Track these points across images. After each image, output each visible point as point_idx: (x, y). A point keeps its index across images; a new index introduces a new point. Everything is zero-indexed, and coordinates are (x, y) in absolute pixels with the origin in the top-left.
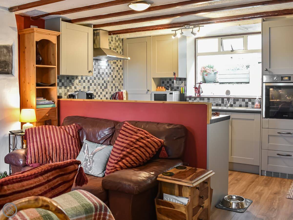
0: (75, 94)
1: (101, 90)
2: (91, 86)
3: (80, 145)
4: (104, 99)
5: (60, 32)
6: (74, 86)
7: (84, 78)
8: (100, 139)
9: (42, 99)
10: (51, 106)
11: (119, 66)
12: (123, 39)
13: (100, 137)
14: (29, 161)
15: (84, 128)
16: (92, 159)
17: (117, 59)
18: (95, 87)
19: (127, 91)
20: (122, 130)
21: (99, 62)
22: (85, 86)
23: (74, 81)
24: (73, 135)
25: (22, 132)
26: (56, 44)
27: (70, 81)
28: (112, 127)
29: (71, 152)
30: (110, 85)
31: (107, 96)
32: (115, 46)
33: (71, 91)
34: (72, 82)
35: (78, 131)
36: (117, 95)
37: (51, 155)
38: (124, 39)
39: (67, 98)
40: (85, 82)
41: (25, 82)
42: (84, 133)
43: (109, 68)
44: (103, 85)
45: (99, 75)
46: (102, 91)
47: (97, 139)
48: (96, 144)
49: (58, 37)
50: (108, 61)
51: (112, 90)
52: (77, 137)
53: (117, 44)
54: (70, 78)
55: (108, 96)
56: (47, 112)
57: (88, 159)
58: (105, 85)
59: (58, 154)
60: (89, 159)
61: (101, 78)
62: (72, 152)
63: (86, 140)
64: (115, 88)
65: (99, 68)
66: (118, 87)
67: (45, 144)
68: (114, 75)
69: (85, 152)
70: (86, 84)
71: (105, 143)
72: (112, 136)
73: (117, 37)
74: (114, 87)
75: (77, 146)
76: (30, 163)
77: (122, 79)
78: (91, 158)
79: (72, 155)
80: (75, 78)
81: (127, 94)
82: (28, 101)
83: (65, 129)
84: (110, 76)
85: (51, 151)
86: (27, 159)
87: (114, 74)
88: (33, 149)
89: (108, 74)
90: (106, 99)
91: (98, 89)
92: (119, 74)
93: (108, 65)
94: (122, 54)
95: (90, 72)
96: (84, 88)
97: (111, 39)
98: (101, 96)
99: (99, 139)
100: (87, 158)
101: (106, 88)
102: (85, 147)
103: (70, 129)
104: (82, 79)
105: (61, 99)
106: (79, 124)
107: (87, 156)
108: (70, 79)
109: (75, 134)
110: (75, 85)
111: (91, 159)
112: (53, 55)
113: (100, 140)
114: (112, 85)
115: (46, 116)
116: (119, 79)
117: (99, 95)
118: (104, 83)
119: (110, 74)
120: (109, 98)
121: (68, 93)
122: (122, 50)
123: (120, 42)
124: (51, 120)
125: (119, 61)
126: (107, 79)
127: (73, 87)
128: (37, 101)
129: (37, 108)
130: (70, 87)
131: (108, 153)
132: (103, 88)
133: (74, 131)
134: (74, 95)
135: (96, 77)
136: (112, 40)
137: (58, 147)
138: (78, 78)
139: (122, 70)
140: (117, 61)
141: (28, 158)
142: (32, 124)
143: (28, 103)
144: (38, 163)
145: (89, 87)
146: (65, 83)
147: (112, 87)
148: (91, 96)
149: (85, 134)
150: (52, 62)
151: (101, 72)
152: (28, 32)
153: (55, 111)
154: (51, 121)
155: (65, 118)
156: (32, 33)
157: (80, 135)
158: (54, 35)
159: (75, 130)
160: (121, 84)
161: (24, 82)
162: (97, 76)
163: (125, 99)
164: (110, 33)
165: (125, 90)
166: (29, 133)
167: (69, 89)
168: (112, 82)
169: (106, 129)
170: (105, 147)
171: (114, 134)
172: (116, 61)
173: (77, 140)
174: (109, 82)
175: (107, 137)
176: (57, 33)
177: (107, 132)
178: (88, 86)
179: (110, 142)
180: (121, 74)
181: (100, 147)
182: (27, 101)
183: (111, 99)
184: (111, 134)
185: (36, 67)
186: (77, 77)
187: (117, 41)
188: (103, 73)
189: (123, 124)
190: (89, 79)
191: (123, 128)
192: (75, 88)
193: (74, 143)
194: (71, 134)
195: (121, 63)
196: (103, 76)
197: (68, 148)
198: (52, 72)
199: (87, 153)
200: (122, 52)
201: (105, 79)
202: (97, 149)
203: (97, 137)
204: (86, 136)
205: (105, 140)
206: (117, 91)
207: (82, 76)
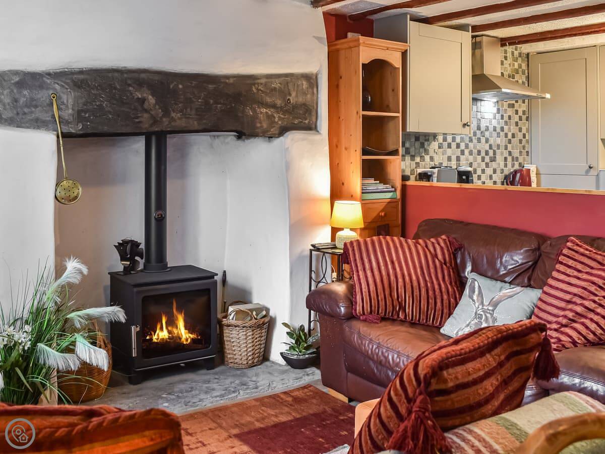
0: (431, 172)
1: (483, 165)
2: (464, 155)
3: (460, 284)
4: (489, 184)
5: (407, 43)
6: (429, 156)
7: (449, 139)
8: (504, 272)
9: (372, 181)
10: (389, 195)
11: (520, 113)
12: (528, 54)
13: (505, 268)
14: (358, 309)
15: (466, 245)
16: (492, 315)
17: (516, 97)
18: (471, 158)
19: (539, 168)
20: (565, 255)
21: (479, 103)
22: (451, 156)
23: (429, 145)
24: (445, 260)
25: (335, 248)
26: (399, 68)
27: (422, 145)
28: (534, 247)
29: (442, 296)
30: (502, 154)
31: (495, 177)
32: (511, 69)
33: (424, 165)
34: (425, 146)
35: (453, 252)
36: (518, 175)
37: (402, 301)
38: (531, 54)
39: (416, 180)
40: (451, 148)
41: (339, 146)
42: (467, 257)
43: (498, 116)
44: (487, 153)
45: (478, 132)
46: (486, 167)
47: (498, 271)
48: (499, 282)
49: (404, 54)
50: (498, 102)
51: (506, 166)
52: (453, 266)
53: (516, 66)
54: (421, 137)
55: (498, 177)
56: (382, 208)
57: (481, 315)
58: (491, 153)
59: (417, 299)
60: (485, 315)
61: (483, 140)
62: (445, 297)
63: (472, 271)
64: (513, 160)
65: (479, 117)
66: (517, 158)
67: (388, 275)
68: (510, 132)
69: (475, 297)
70: (452, 152)
71: (518, 281)
72: (533, 267)
73: (516, 49)
74: (509, 159)
75: (453, 284)
76: (361, 313)
77: (527, 142)
78: (490, 313)
79: (444, 302)
80: (431, 138)
81: (538, 174)
82: (345, 184)
83: (427, 246)
84: (502, 134)
85: (401, 290)
86: (354, 303)
87: (509, 129)
88: (366, 284)
89: (498, 130)
90: (494, 184)
91: (478, 163)
92: (520, 130)
93: (498, 110)
94: (526, 85)
95: (465, 125)
96: (449, 159)
97: (504, 55)
98: (483, 178)
99: (502, 272)
100: (480, 312)
101: (493, 159)
102: (474, 288)
103: (437, 246)
104: (445, 140)
105: (408, 183)
106: (454, 236)
107: (481, 307)
108: (422, 140)
109: (447, 259)
110: (431, 153)
111: (488, 315)
112: (393, 90)
113: (505, 275)
114: (506, 154)
115: (378, 216)
116: (521, 141)
117: (478, 176)
118: (490, 149)
119: (502, 129)
120: (499, 181)
121: (418, 170)
122: (526, 77)
123: (523, 60)
124: (388, 225)
125: (520, 102)
126: (495, 141)
127: (427, 158)
128: (363, 185)
129: (362, 200)
130: (421, 157)
131: (529, 304)
132: (487, 159)
133: (446, 251)
134: (429, 174)
135: (474, 136)
136: (506, 58)
137: (415, 284)
138: (437, 139)
139: (527, 120)
140: (517, 102)
141: (356, 303)
142: (355, 231)
143: (345, 187)
144: (377, 314)
145: (458, 159)
146: (411, 150)
147: (506, 159)
148: (468, 177)
149: (469, 260)
150: (391, 106)
151: (483, 125)
152: (346, 46)
153: (396, 207)
154: (389, 227)
155: (421, 222)
156: (355, 47)
157: (459, 261)
158: (396, 50)
159: (448, 250)
160: (524, 152)
161: (337, 146)
162: (475, 134)
163: (534, 185)
164: (504, 42)
165: (535, 166)
166: (353, 250)
167: (419, 161)
168: (506, 148)
169: (519, 252)
170: (518, 291)
171: (540, 263)
172: (514, 101)
173: (453, 272)
174: (498, 148)
175: (522, 268)
176: (400, 46)
177: (521, 257)
178: (457, 157)
179: (529, 279)
180: (524, 131)
181: (508, 290)
182: (343, 184)
183: (503, 183)
184: (530, 263)
185: (363, 115)
186: (435, 136)
187: (517, 58)
188: (487, 129)
189: (566, 243)
190: (458, 140)
191: (565, 251)
192: (432, 159)
193: (447, 278)
194: (440, 257)
195: (524, 107)
196: (487, 134)
197: (436, 287)
198: (391, 125)
199: (480, 302)
200: (526, 82)
201: (491, 141)
202: (501, 294)
203: (498, 267)
204: (471, 264)
205: (517, 274)
206: (517, 167)
207: (446, 134)
